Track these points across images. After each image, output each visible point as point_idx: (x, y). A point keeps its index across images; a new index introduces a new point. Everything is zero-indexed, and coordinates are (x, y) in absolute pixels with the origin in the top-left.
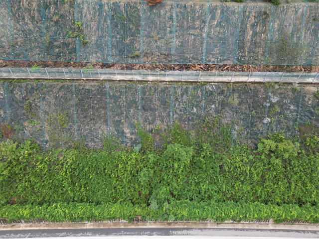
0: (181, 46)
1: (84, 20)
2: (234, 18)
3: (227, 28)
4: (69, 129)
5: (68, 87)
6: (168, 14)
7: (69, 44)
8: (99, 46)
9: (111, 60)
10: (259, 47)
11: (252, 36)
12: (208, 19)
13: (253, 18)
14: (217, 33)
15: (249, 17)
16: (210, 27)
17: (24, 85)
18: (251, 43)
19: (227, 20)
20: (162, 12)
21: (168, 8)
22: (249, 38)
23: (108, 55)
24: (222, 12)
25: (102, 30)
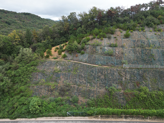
4: (157, 84)
5: (156, 71)
7: (150, 60)
8: (159, 60)
17: (142, 69)
25: (159, 56)
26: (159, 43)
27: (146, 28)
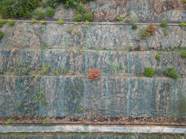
0: (112, 104)
1: (46, 89)
2: (147, 87)
3: (143, 93)
6: (103, 84)
7: (35, 104)
8: (55, 105)
9: (63, 114)
10: (166, 105)
11: (161, 98)
12: (130, 88)
13: (160, 87)
14: (136, 96)
15: (157, 86)
16: (131, 92)
18: (160, 103)
19: (142, 88)
20: (99, 83)
21: (102, 80)
22: (158, 99)
23: (61, 111)
24: (139, 83)
25: (58, 94)
26: (68, 58)
27: (59, 10)
